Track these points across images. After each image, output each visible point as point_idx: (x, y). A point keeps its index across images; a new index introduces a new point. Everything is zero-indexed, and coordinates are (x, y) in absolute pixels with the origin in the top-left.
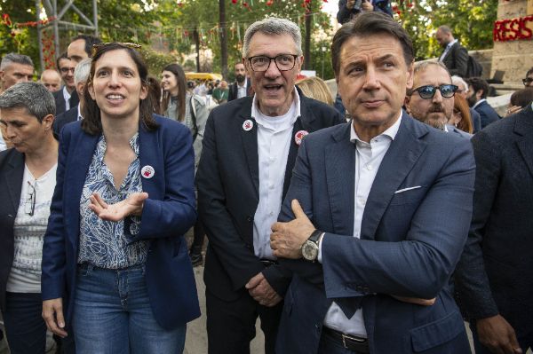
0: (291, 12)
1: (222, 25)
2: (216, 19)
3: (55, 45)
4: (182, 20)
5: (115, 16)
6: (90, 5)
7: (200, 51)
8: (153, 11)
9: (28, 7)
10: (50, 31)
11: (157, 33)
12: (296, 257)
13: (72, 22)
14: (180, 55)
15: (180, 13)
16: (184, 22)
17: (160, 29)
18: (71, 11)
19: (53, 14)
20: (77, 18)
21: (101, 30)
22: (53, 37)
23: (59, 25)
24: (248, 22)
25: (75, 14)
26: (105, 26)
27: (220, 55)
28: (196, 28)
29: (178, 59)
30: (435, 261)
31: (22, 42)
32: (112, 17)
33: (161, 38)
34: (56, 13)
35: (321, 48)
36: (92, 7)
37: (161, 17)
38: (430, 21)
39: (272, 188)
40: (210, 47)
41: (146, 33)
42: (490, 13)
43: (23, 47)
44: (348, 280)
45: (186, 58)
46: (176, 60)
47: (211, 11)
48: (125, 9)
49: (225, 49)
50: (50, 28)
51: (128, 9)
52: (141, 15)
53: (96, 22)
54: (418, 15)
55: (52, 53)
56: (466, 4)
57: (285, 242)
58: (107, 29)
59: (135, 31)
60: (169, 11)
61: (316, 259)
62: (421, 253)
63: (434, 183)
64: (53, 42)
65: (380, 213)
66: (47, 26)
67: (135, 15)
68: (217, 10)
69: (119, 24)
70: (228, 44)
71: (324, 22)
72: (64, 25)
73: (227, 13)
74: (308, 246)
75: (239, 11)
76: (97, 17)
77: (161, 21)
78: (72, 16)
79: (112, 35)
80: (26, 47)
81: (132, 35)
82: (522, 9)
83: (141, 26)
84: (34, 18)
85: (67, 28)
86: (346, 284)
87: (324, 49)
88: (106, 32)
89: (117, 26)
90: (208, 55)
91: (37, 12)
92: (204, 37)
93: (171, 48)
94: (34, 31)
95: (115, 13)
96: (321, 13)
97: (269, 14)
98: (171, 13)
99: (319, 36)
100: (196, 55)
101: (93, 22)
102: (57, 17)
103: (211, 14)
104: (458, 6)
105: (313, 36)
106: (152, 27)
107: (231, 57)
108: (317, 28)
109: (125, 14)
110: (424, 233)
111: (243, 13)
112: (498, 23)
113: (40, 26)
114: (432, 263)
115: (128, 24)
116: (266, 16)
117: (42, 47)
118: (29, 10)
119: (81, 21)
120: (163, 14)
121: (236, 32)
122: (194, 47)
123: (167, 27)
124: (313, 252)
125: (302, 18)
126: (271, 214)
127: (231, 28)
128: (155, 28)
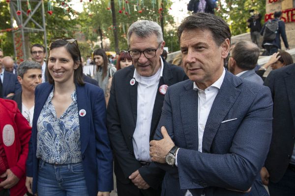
0: (152, 16)
1: (114, 25)
2: (111, 22)
3: (22, 41)
4: (92, 23)
5: (55, 23)
6: (41, 18)
7: (103, 40)
8: (75, 19)
9: (6, 21)
10: (19, 33)
11: (79, 31)
12: (163, 162)
13: (31, 27)
14: (92, 42)
15: (91, 20)
16: (93, 24)
17: (80, 29)
18: (30, 21)
19: (20, 24)
20: (34, 25)
21: (47, 31)
22: (21, 37)
23: (24, 30)
24: (129, 23)
25: (32, 23)
26: (50, 29)
27: (114, 41)
28: (100, 27)
29: (91, 45)
30: (247, 167)
31: (4, 40)
32: (53, 24)
33: (81, 34)
34: (22, 23)
35: (170, 35)
36: (42, 19)
37: (80, 22)
38: (229, 16)
39: (145, 119)
40: (108, 37)
41: (72, 32)
42: (262, 10)
43: (4, 43)
44: (193, 178)
45: (95, 44)
46: (89, 46)
47: (108, 17)
48: (60, 19)
49: (116, 38)
50: (19, 31)
51: (62, 19)
52: (69, 22)
53: (45, 27)
54: (222, 13)
55: (21, 46)
56: (248, 6)
57: (156, 153)
58: (51, 30)
59: (66, 31)
60: (85, 19)
61: (174, 165)
62: (238, 162)
63: (246, 116)
64: (21, 39)
65: (213, 136)
66: (17, 30)
67: (66, 22)
68: (111, 17)
69: (57, 27)
70: (118, 35)
71: (171, 20)
72: (27, 30)
73: (117, 17)
74: (170, 157)
75: (123, 16)
76: (45, 24)
77: (80, 24)
78: (31, 24)
79: (54, 34)
80: (6, 43)
81: (64, 33)
82: (279, 7)
83: (70, 28)
84: (10, 26)
85: (28, 31)
86: (193, 181)
87: (172, 35)
88: (50, 32)
89: (56, 28)
90: (107, 41)
91: (11, 23)
92: (104, 32)
93: (87, 39)
94: (10, 34)
95: (55, 22)
96: (169, 16)
97: (140, 17)
98: (86, 20)
99: (169, 28)
100: (101, 42)
101: (43, 27)
102: (23, 26)
103: (108, 19)
104: (243, 7)
105: (165, 28)
106: (76, 28)
107: (120, 42)
108: (167, 23)
109: (60, 22)
110: (240, 149)
111: (126, 18)
112: (267, 15)
113: (13, 31)
114: (244, 169)
115: (62, 27)
116: (138, 18)
117: (15, 42)
118: (7, 22)
119: (36, 27)
120: (81, 21)
121: (122, 28)
122: (99, 37)
123: (83, 28)
124: (172, 160)
125: (158, 19)
126: (145, 135)
127: (120, 26)
128: (78, 28)
